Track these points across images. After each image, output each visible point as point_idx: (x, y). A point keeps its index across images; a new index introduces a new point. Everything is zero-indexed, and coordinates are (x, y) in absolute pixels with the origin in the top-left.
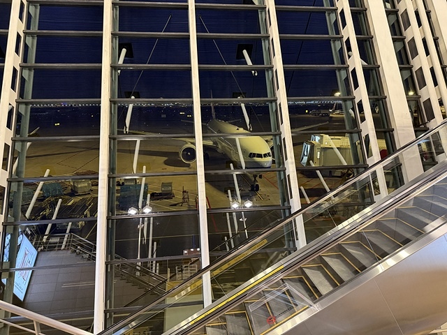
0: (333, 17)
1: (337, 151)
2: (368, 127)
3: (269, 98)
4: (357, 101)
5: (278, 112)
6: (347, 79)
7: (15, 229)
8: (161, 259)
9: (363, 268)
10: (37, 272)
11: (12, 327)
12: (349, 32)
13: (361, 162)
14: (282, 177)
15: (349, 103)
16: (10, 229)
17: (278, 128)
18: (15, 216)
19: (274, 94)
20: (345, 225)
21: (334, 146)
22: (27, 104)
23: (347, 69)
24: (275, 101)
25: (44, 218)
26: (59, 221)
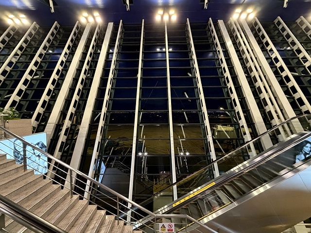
0: (223, 80)
1: (225, 132)
2: (243, 122)
3: (198, 110)
4: (236, 111)
5: (203, 115)
6: (231, 103)
7: (101, 158)
8: (149, 174)
9: (244, 193)
10: (105, 176)
11: (96, 199)
12: (231, 84)
13: (241, 137)
14: (206, 142)
15: (233, 112)
16: (100, 157)
17: (203, 122)
18: (102, 153)
19: (201, 109)
20: (235, 169)
21: (223, 130)
22: (109, 112)
23: (231, 99)
24: (202, 111)
25: (107, 154)
26: (112, 156)
